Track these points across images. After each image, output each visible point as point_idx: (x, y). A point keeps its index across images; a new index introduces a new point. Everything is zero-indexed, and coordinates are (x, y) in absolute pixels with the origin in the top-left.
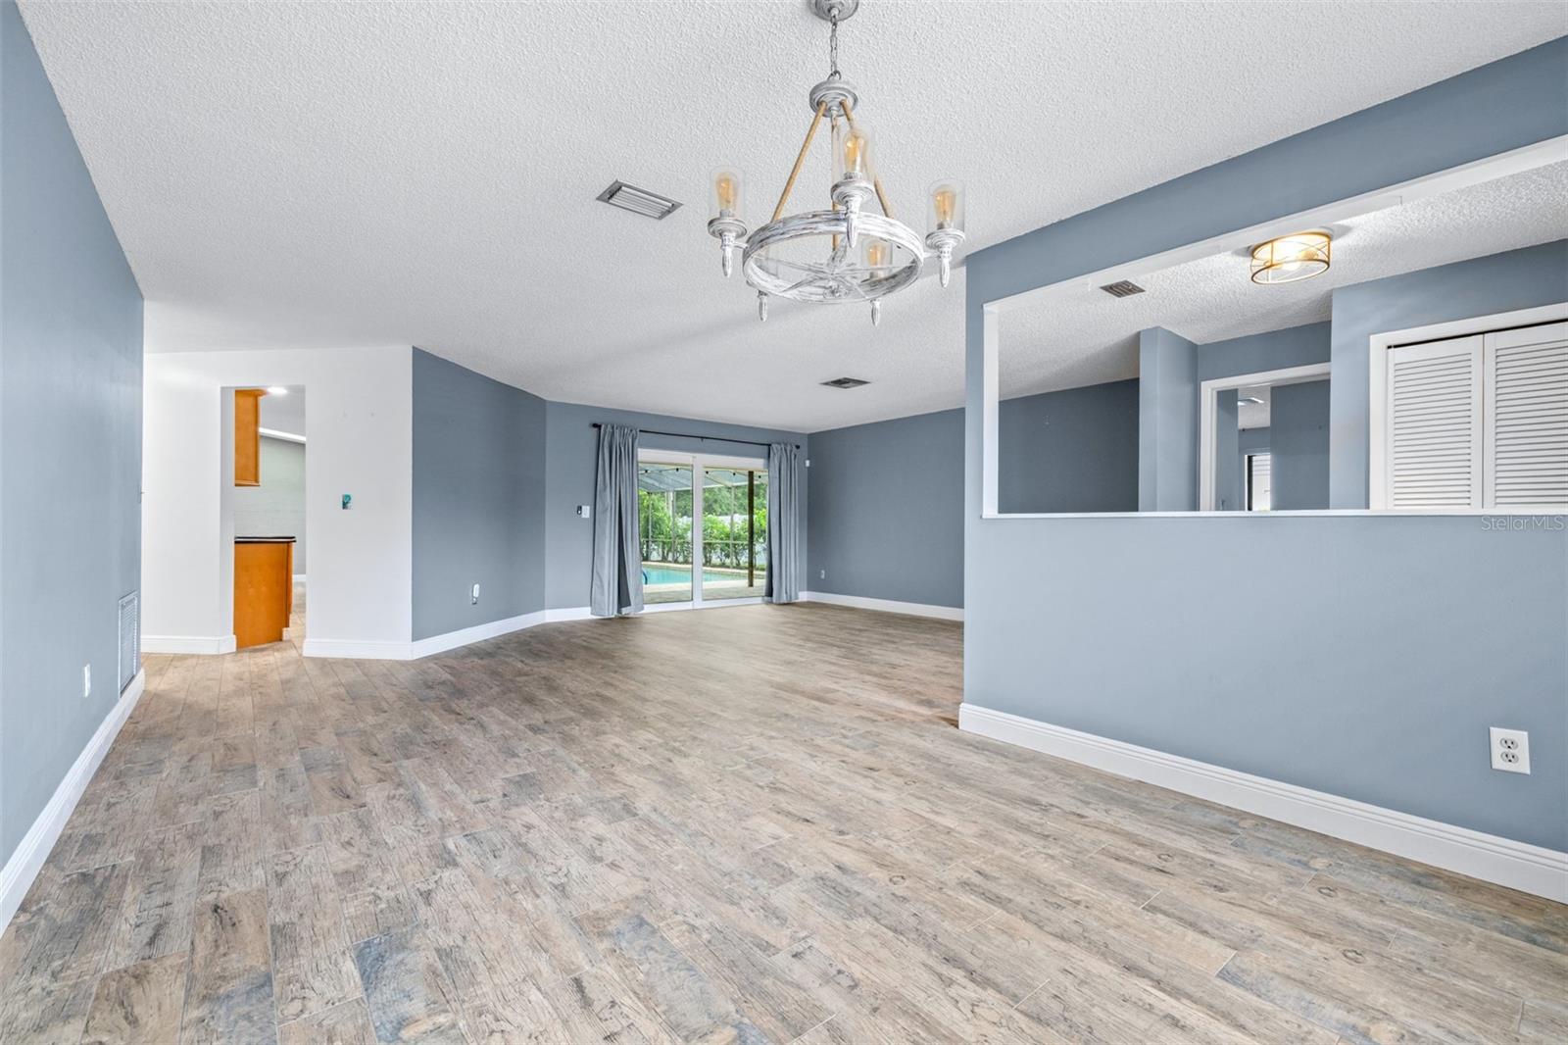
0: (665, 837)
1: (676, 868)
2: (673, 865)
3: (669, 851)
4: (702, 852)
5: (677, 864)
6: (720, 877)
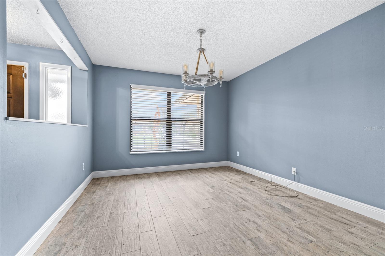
0: (237, 227)
1: (231, 216)
2: (232, 217)
3: (234, 221)
4: (225, 219)
5: (231, 217)
6: (220, 212)
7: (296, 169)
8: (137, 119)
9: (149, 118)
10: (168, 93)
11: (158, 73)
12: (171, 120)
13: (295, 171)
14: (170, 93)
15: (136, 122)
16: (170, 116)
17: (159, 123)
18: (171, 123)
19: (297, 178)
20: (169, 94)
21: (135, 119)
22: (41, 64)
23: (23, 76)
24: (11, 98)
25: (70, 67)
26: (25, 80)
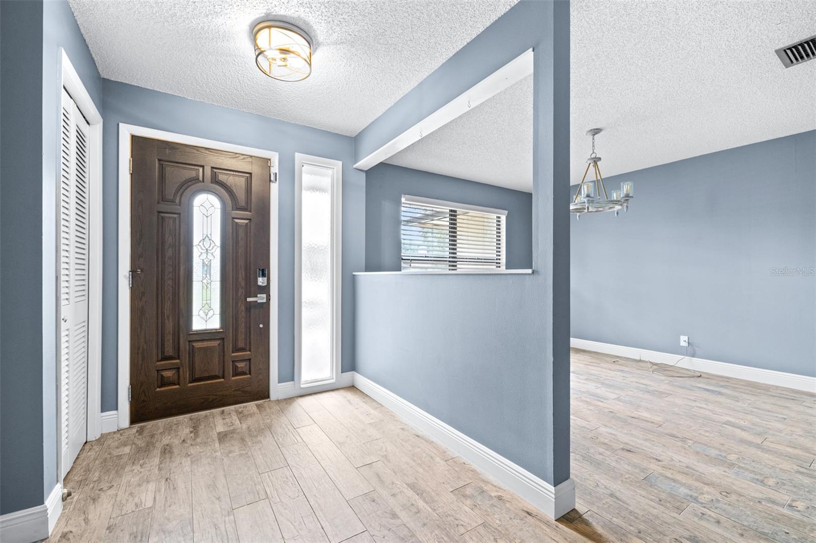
7: (688, 338)
8: (412, 260)
9: (426, 257)
10: (451, 211)
11: (442, 175)
12: (456, 262)
13: (687, 341)
14: (455, 211)
15: (410, 266)
16: (455, 253)
17: (439, 266)
18: (456, 266)
19: (692, 351)
20: (453, 214)
21: (409, 260)
22: (297, 155)
23: (273, 178)
24: (250, 220)
25: (340, 163)
26: (272, 185)
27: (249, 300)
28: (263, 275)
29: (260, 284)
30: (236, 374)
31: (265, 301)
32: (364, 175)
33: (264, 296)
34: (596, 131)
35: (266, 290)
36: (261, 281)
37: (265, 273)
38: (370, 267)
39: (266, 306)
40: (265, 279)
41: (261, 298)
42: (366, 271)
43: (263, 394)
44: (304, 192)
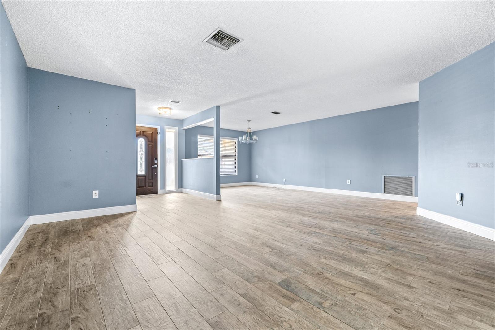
13: (285, 180)
21: (200, 155)
22: (165, 126)
23: (158, 133)
24: (152, 145)
25: (177, 128)
26: (158, 135)
27: (152, 166)
28: (156, 160)
29: (155, 162)
30: (149, 186)
31: (156, 167)
32: (185, 131)
33: (156, 165)
34: (249, 121)
35: (157, 164)
36: (155, 161)
37: (156, 159)
38: (187, 157)
39: (157, 168)
40: (157, 161)
41: (155, 166)
42: (186, 159)
43: (156, 193)
44: (167, 132)
